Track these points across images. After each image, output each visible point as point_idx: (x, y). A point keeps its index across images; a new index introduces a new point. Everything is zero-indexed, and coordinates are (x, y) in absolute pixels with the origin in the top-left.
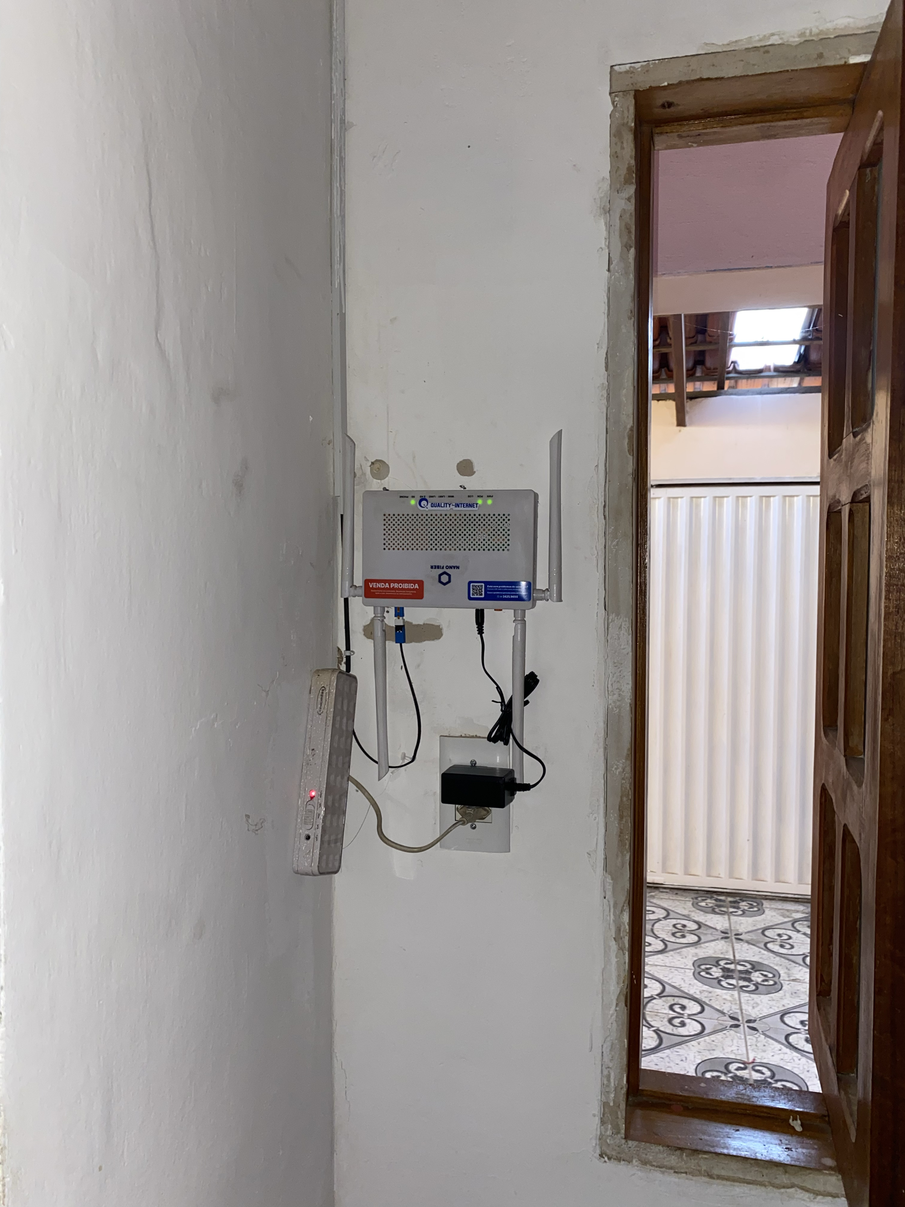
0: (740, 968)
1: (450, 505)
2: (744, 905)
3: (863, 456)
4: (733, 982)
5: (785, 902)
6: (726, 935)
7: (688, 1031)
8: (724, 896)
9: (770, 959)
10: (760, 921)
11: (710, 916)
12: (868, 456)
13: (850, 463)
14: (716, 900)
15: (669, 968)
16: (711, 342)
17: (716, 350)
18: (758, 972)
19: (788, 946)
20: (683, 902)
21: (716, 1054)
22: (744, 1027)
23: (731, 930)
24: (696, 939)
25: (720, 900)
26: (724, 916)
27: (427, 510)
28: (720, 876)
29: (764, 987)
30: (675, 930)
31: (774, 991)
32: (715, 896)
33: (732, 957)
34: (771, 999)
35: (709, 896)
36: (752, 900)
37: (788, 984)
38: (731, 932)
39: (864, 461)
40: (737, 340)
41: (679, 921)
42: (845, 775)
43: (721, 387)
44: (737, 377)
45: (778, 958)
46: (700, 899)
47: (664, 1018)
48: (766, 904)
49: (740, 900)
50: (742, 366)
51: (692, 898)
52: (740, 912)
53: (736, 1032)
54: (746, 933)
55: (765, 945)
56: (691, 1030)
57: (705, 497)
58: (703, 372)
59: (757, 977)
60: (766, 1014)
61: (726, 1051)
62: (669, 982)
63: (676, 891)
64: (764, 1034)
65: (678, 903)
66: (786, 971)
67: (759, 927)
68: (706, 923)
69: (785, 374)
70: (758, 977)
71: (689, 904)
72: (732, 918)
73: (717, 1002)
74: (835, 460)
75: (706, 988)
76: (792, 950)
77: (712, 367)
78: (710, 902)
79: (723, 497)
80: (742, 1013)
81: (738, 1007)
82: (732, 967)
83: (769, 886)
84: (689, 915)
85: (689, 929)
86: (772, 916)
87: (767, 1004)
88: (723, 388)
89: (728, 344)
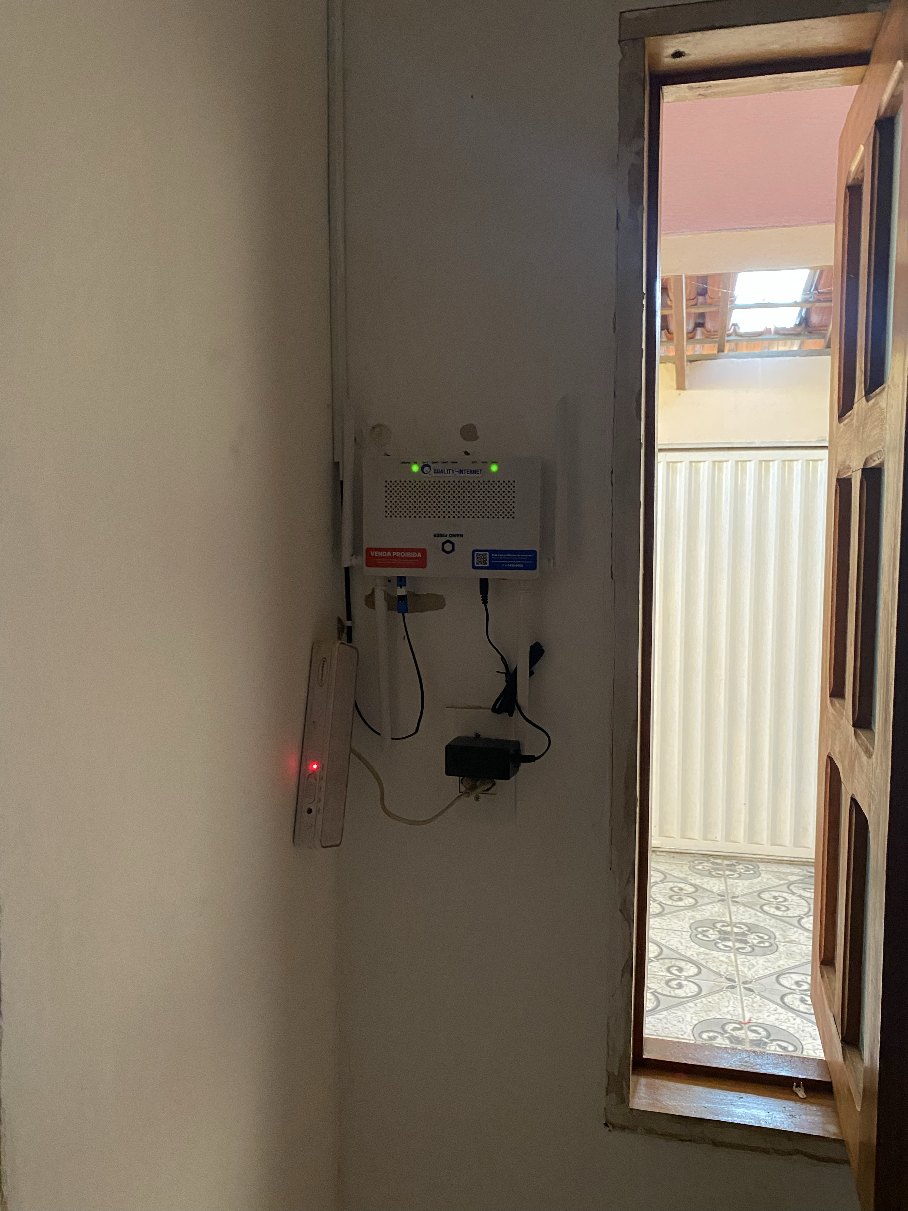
0: (736, 930)
1: (453, 471)
2: (740, 868)
3: (876, 420)
4: (730, 944)
5: (781, 865)
6: (723, 898)
7: (685, 992)
8: (720, 859)
9: (766, 920)
10: (757, 883)
11: (706, 879)
12: (882, 421)
13: (861, 428)
14: (713, 863)
15: (666, 931)
16: (711, 304)
17: (717, 312)
18: (754, 934)
19: (783, 908)
20: (680, 865)
21: (714, 1015)
22: (740, 989)
23: (728, 893)
24: (692, 901)
25: (717, 864)
26: (720, 879)
27: (430, 476)
28: (716, 839)
29: (759, 949)
30: (672, 893)
31: (770, 953)
32: (712, 860)
33: (728, 919)
34: (767, 960)
35: (705, 859)
36: (748, 863)
37: (784, 946)
38: (728, 895)
39: (878, 426)
40: (737, 302)
41: (675, 884)
42: (853, 745)
43: (721, 350)
44: (737, 340)
45: (773, 920)
46: (696, 862)
47: (661, 980)
48: (762, 866)
49: (736, 863)
50: (743, 329)
51: (689, 862)
52: (736, 875)
53: (732, 993)
54: (742, 896)
55: (761, 907)
56: (688, 991)
57: (704, 462)
58: (703, 334)
59: (753, 939)
60: (761, 975)
61: (722, 1012)
62: (667, 944)
63: (673, 855)
64: (759, 995)
65: (675, 867)
66: (782, 933)
67: (755, 889)
68: (703, 886)
69: (785, 337)
70: (755, 939)
71: (686, 868)
72: (728, 880)
73: (714, 964)
74: (845, 425)
75: (702, 950)
76: (788, 912)
77: (712, 330)
78: (707, 865)
79: (723, 461)
80: (738, 974)
81: (734, 968)
82: (728, 929)
83: (766, 849)
84: (685, 878)
85: (686, 892)
86: (768, 879)
87: (763, 965)
88: (723, 351)
89: (729, 306)
